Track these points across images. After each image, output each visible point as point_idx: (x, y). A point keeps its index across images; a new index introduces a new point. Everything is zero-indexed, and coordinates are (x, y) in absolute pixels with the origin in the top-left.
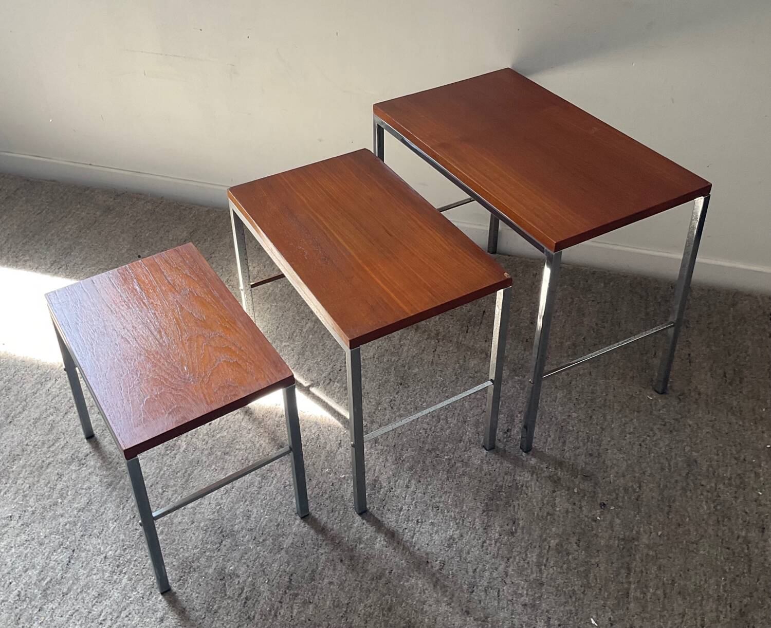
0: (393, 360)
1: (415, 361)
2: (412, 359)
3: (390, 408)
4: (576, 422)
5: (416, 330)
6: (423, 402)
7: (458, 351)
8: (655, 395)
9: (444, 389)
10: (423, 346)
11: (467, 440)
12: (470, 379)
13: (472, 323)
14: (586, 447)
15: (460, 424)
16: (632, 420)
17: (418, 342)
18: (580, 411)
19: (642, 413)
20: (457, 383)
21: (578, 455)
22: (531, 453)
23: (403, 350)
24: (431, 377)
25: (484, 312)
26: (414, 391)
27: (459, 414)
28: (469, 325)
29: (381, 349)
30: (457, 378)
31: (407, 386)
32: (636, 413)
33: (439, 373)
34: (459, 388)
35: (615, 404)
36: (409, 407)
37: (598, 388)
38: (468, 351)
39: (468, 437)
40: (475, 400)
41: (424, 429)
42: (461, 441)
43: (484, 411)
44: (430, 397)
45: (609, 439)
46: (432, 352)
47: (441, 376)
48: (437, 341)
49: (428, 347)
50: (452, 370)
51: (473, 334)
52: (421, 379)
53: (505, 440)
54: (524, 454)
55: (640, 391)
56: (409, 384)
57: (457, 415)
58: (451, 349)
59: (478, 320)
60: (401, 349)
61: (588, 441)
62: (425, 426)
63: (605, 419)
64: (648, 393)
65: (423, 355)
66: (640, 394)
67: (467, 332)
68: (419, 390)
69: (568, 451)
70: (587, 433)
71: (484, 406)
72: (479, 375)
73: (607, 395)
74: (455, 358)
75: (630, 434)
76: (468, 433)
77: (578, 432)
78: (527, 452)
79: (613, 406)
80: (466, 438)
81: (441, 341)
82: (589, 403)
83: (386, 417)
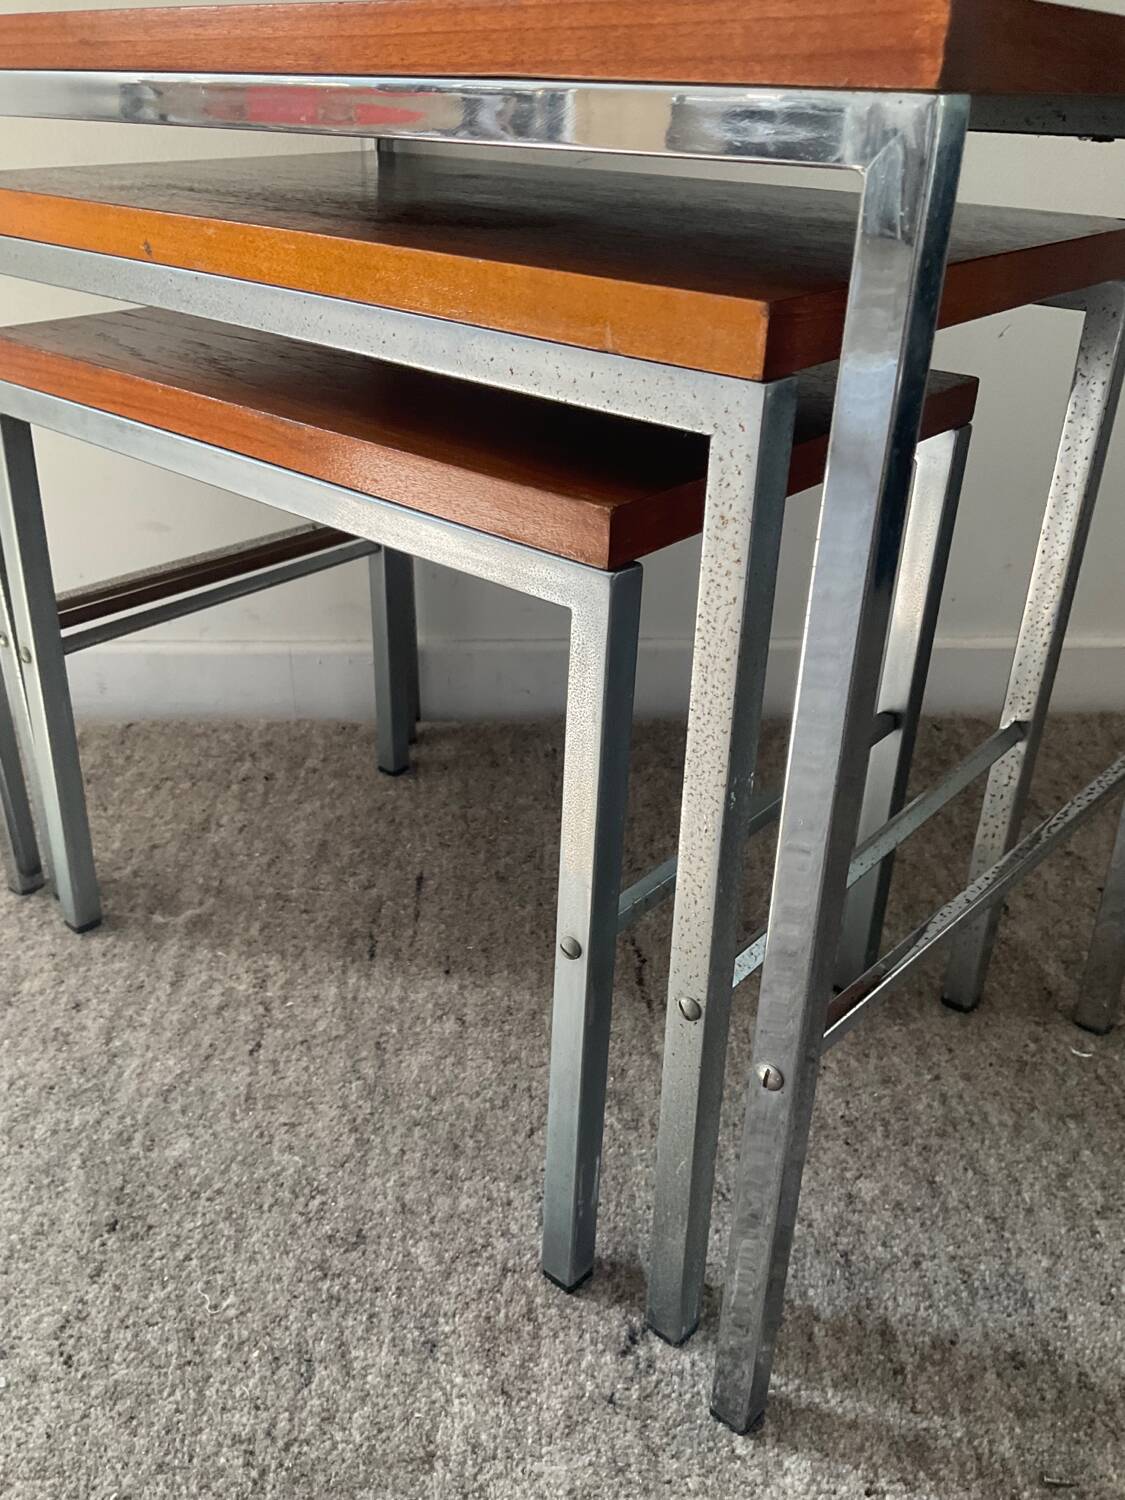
0: (76, 1122)
1: (175, 1107)
2: (159, 1101)
3: (58, 1367)
4: (887, 1216)
5: (172, 984)
6: (224, 1292)
7: (349, 1029)
8: (1092, 1045)
9: (315, 1204)
10: (207, 1041)
11: (458, 1445)
12: (417, 1131)
13: (383, 922)
14: (978, 1326)
15: (409, 1365)
16: (1076, 1154)
17: (183, 1032)
18: (880, 1168)
19: (1091, 1119)
20: (363, 1162)
21: (971, 1378)
22: (769, 1428)
23: (120, 1075)
24: (249, 1164)
25: (420, 879)
26: (174, 1246)
27: (397, 1313)
28: (376, 931)
29: (24, 1089)
30: (362, 1143)
31: (140, 1228)
32: (1072, 1125)
33: (282, 1137)
34: (377, 1181)
35: (989, 1107)
36: (151, 1335)
37: (896, 1060)
38: (389, 1022)
39: (459, 1427)
40: (456, 1223)
41: (236, 1440)
42: (431, 1456)
43: (505, 1270)
44: (252, 1260)
45: (1045, 1263)
46: (246, 1058)
47: (290, 1148)
48: (261, 1010)
49: (229, 1041)
50: (334, 1112)
51: (397, 958)
52: (207, 1182)
53: (635, 1394)
54: (742, 1446)
55: (1036, 1040)
56: (151, 1220)
57: (386, 1318)
58: (321, 1026)
59: (405, 907)
60: (114, 1070)
61: (973, 1293)
62: (242, 1421)
63: (984, 1179)
64: (1066, 1039)
65: (207, 1077)
66: (1041, 1050)
67: (372, 956)
68: (198, 1236)
69: (921, 1368)
70: (953, 1258)
71: (500, 1245)
72: (447, 1106)
73: (937, 1078)
74: (340, 1062)
75: (1102, 1213)
76: (456, 1408)
77: (917, 1264)
78: (752, 1428)
79: (985, 1117)
80: (451, 1437)
81: (276, 1004)
82: (896, 1126)
83: (39, 1424)
